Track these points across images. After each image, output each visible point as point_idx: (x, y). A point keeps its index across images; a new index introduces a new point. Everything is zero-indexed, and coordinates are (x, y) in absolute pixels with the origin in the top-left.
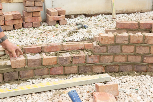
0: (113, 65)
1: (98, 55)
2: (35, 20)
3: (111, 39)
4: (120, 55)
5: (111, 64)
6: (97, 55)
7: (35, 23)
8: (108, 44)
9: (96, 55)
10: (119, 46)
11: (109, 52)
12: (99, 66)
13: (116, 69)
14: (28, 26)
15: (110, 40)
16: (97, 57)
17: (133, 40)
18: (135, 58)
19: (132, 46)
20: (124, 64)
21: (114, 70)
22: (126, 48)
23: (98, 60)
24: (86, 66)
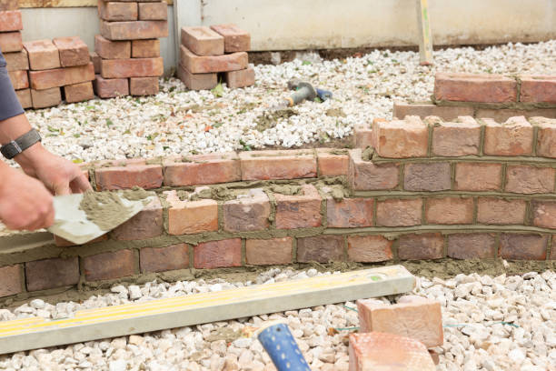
0: (423, 235)
1: (368, 199)
2: (142, 71)
3: (416, 140)
4: (448, 200)
5: (417, 232)
6: (365, 200)
7: (140, 82)
8: (405, 158)
9: (359, 199)
10: (446, 167)
11: (407, 185)
12: (370, 239)
13: (435, 249)
14: (115, 93)
15: (413, 144)
16: (364, 206)
17: (498, 144)
18: (502, 209)
19: (492, 164)
20: (461, 232)
21: (428, 253)
22: (472, 173)
23: (367, 215)
24: (325, 237)
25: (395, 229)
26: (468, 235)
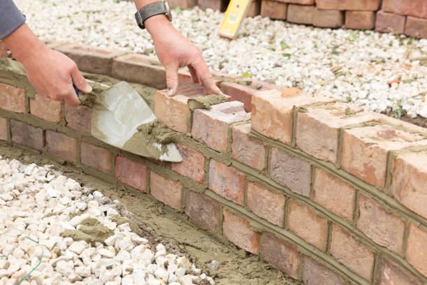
0: (282, 242)
1: (242, 174)
3: (281, 122)
4: (306, 210)
5: (277, 235)
6: (238, 173)
8: (271, 138)
9: (234, 170)
10: (307, 167)
11: (273, 173)
12: (240, 221)
13: (291, 265)
14: (389, 28)
15: (278, 125)
16: (237, 180)
17: (353, 159)
18: (351, 249)
19: (346, 183)
20: (314, 257)
21: (286, 265)
22: (329, 187)
23: (239, 192)
24: (206, 198)
25: (261, 221)
26: (320, 265)
